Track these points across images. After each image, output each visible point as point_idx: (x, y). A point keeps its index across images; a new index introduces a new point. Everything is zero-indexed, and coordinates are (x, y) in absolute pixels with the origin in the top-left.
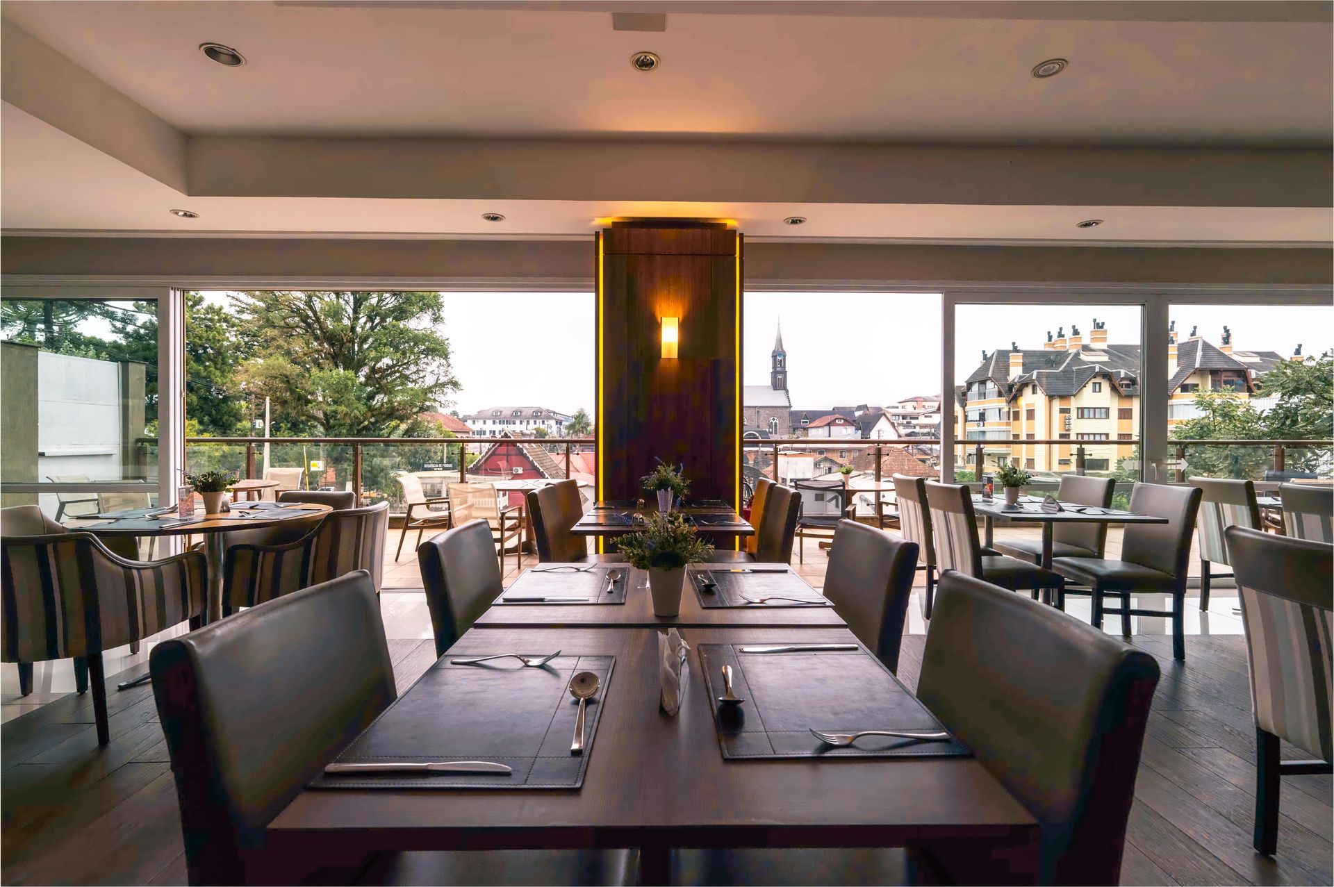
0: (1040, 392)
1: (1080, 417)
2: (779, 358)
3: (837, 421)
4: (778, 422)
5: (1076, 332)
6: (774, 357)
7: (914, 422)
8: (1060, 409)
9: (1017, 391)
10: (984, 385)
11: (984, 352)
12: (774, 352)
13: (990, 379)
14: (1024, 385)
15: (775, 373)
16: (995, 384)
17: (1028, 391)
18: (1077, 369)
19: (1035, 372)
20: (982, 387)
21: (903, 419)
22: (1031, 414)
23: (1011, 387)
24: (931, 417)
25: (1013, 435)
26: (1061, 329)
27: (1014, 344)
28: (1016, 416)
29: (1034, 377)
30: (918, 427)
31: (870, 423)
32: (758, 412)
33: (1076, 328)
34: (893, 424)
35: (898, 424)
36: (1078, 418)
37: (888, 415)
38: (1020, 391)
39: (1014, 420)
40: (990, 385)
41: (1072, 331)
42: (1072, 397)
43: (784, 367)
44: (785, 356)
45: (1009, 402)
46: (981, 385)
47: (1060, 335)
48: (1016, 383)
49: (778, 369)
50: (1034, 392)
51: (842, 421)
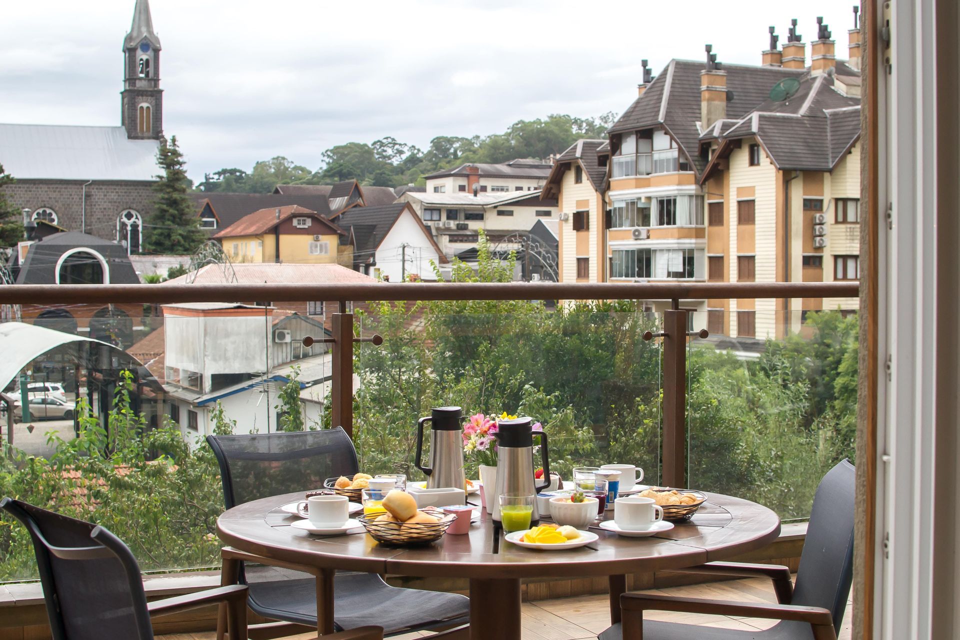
0: (768, 160)
1: (840, 219)
2: (142, 56)
3: (295, 222)
4: (140, 222)
5: (824, 34)
6: (130, 51)
7: (473, 225)
8: (805, 200)
9: (719, 157)
10: (649, 141)
11: (645, 63)
12: (129, 38)
13: (660, 127)
14: (733, 145)
15: (131, 96)
16: (672, 139)
17: (741, 159)
18: (834, 115)
19: (755, 116)
20: (644, 144)
21: (448, 218)
22: (747, 210)
23: (705, 146)
24: (511, 213)
25: (710, 258)
26: (794, 23)
27: (708, 48)
28: (717, 214)
29: (755, 128)
30: (482, 239)
31: (373, 227)
32: (88, 196)
33: (824, 24)
34: (427, 230)
35: (438, 229)
36: (837, 222)
37: (415, 206)
38: (726, 156)
39: (711, 223)
40: (661, 141)
41: (816, 28)
42: (827, 175)
43: (156, 80)
44: (157, 51)
45: (701, 183)
46: (641, 141)
47: (794, 37)
48: (716, 138)
49: (140, 85)
50: (753, 162)
51: (309, 223)
